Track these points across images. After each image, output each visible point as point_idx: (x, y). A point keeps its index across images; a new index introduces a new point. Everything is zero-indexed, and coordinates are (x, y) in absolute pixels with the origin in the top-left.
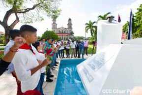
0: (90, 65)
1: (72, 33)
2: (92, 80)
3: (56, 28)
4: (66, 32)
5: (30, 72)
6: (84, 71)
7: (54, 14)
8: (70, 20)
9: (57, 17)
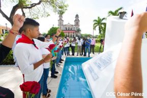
0: (95, 63)
1: (79, 30)
2: (97, 79)
3: (63, 25)
4: (73, 29)
5: (33, 66)
6: (89, 69)
7: (60, 9)
8: (77, 16)
9: (63, 13)
